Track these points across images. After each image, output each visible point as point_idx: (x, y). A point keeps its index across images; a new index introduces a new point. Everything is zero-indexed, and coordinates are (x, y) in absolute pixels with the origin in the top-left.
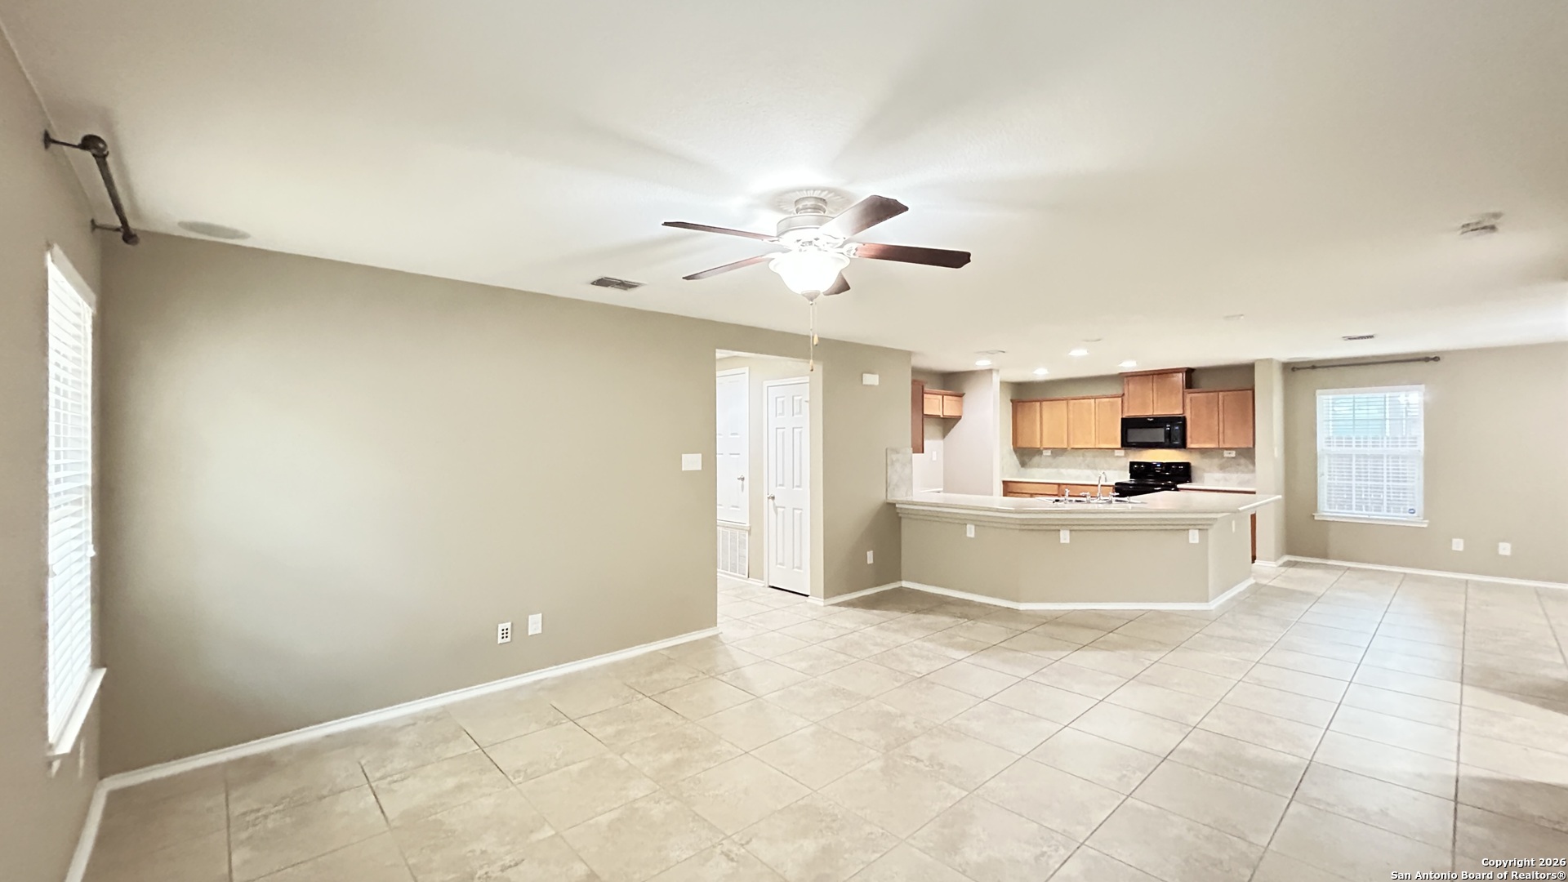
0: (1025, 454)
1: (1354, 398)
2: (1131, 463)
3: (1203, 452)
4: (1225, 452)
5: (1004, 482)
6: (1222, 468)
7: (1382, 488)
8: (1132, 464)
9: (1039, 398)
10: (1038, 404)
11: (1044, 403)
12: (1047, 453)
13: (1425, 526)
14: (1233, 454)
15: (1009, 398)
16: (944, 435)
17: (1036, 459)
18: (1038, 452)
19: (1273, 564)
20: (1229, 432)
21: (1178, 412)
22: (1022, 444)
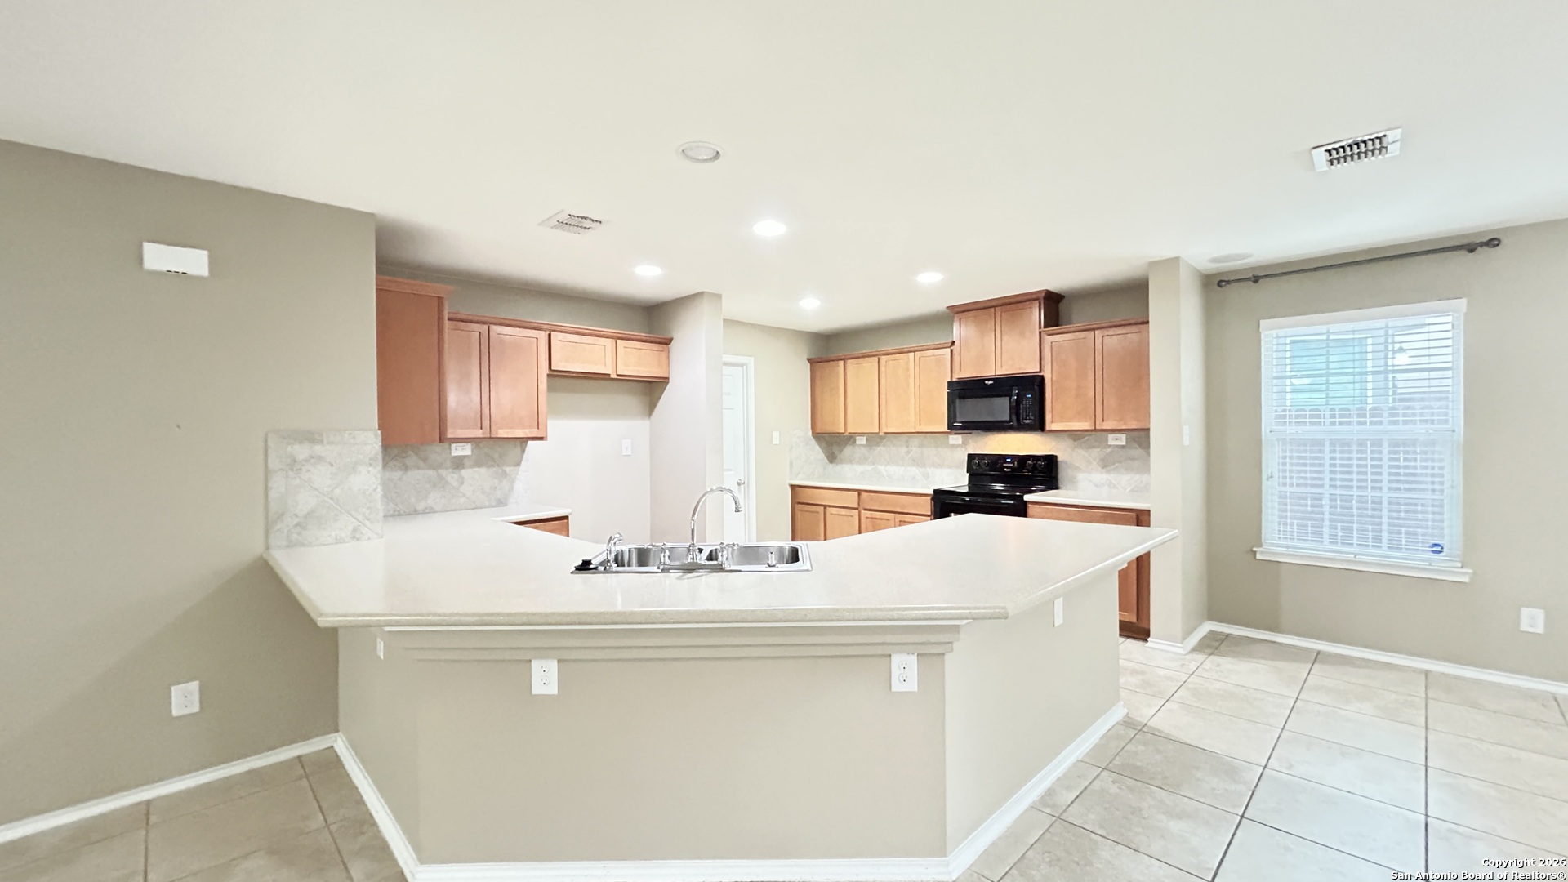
0: (832, 442)
1: (1328, 333)
2: (969, 455)
3: (1075, 435)
4: (1111, 436)
5: (793, 487)
6: (1106, 464)
7: (1381, 503)
8: (971, 457)
9: (841, 354)
10: (842, 363)
11: (849, 362)
12: (861, 441)
13: (1466, 579)
14: (1122, 439)
15: (806, 357)
16: (651, 407)
17: (848, 450)
18: (850, 439)
19: (1180, 649)
20: (1111, 402)
21: (1031, 368)
22: (825, 426)
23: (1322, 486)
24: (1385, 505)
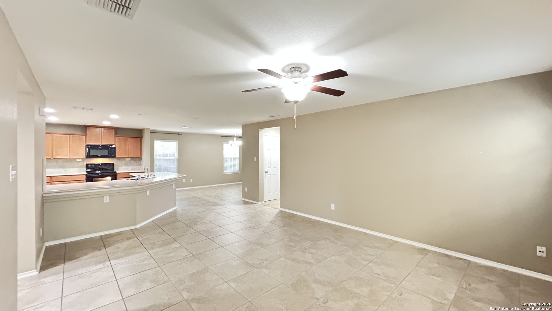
3: (120, 159)
4: (127, 159)
6: (126, 165)
8: (88, 165)
20: (132, 151)
21: (113, 143)
23: (161, 166)
24: (169, 169)
